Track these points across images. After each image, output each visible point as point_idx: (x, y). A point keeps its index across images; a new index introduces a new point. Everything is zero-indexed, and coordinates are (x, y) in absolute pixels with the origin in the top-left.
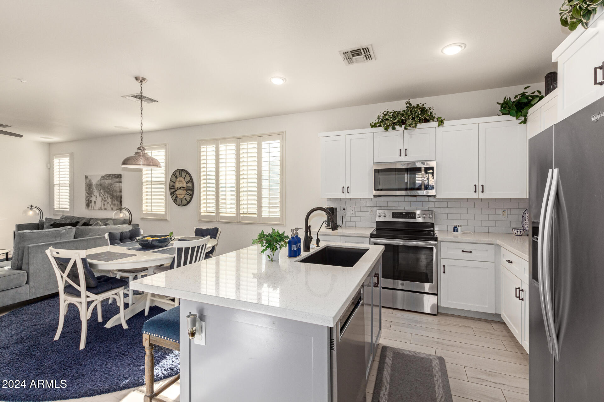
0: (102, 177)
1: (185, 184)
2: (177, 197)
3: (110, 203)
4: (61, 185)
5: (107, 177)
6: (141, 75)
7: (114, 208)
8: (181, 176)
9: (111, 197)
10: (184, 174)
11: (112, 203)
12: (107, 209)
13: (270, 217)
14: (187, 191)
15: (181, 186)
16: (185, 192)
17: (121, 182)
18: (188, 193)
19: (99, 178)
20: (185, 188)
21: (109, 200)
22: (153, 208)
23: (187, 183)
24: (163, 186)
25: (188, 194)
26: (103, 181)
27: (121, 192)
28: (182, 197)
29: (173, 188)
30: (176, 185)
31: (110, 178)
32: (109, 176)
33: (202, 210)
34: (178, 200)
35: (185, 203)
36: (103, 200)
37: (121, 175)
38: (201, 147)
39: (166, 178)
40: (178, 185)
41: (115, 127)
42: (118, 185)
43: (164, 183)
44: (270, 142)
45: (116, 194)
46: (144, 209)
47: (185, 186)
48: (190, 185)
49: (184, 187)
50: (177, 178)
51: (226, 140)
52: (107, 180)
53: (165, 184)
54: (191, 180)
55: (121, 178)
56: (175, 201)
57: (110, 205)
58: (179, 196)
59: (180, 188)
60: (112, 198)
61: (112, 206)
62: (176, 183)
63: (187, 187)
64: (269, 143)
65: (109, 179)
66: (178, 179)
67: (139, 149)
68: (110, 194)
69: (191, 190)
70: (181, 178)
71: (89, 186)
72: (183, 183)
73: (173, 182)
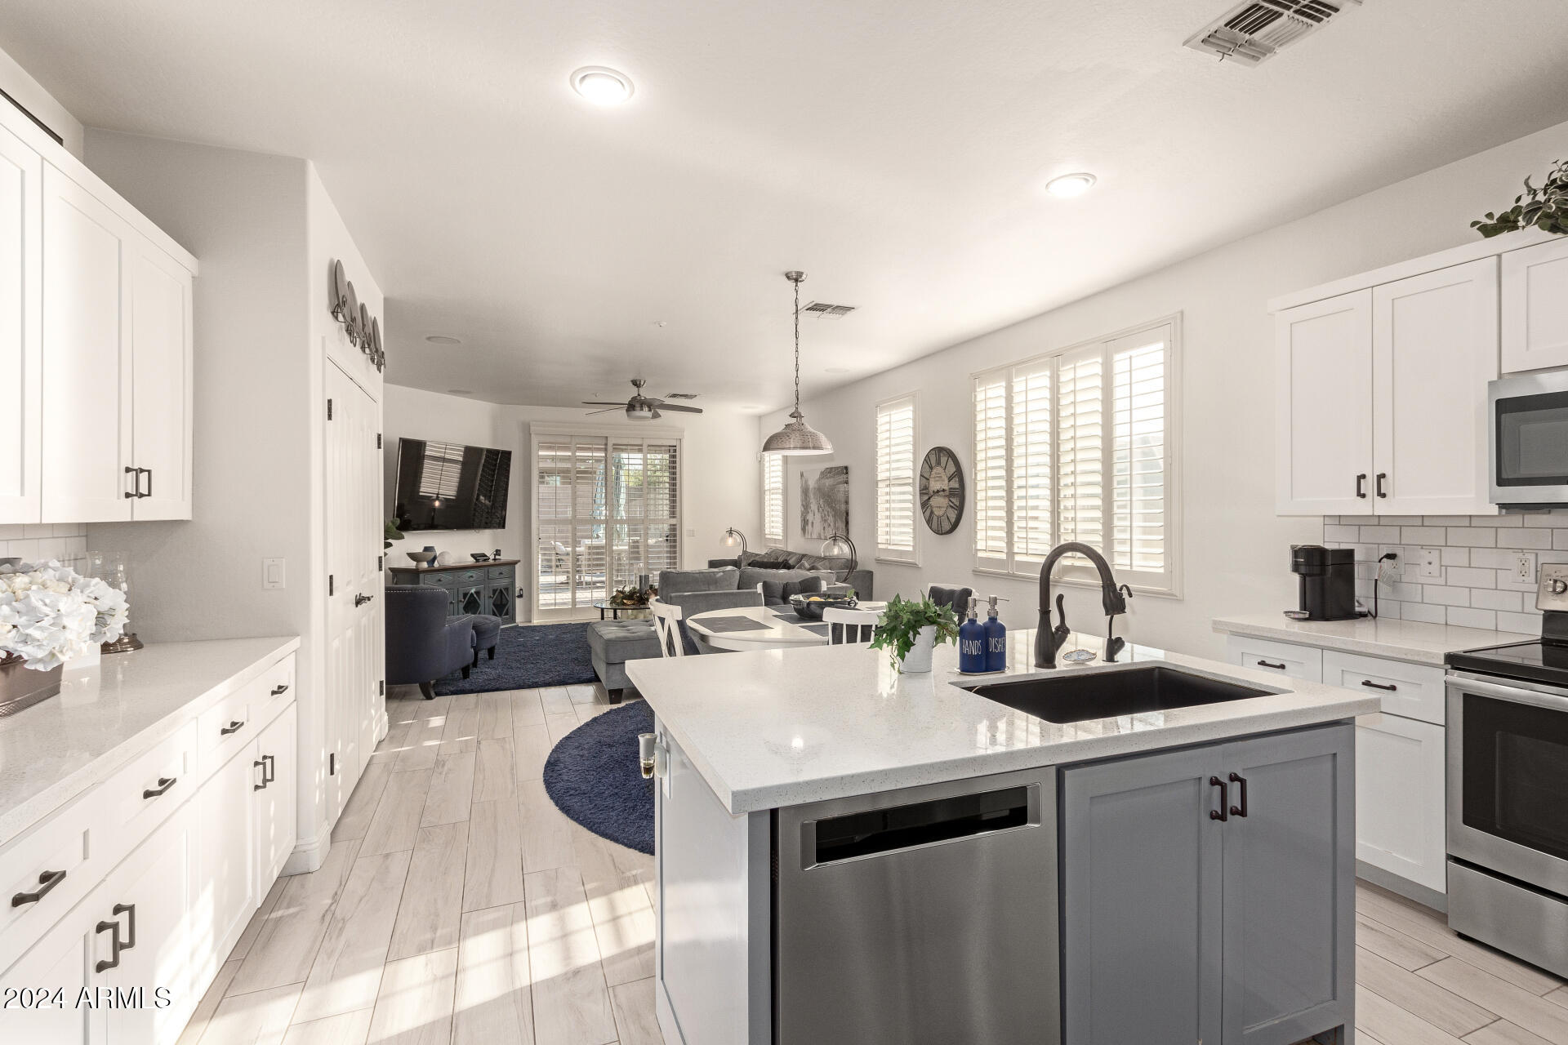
0: (822, 473)
1: (947, 481)
2: (932, 512)
3: (832, 525)
4: (773, 491)
5: (828, 473)
6: (794, 268)
7: (837, 536)
8: (938, 463)
9: (833, 513)
10: (944, 460)
13: (1134, 569)
14: (951, 499)
15: (938, 488)
17: (847, 482)
18: (952, 504)
19: (817, 476)
20: (947, 493)
21: (831, 519)
22: (893, 537)
23: (950, 479)
24: (910, 489)
25: (952, 507)
26: (823, 481)
27: (847, 503)
28: (941, 513)
29: (925, 492)
30: (931, 485)
31: (833, 474)
32: (832, 470)
33: (981, 545)
34: (935, 519)
35: (946, 526)
36: (822, 518)
37: (846, 468)
38: (978, 390)
39: (914, 470)
40: (935, 485)
41: (827, 370)
42: (842, 487)
43: (911, 481)
44: (1133, 352)
45: (841, 507)
46: (881, 538)
47: (946, 488)
48: (955, 484)
49: (944, 490)
50: (931, 468)
51: (1025, 364)
52: (827, 478)
53: (913, 485)
54: (959, 474)
55: (847, 473)
56: (929, 522)
57: (832, 530)
58: (937, 512)
59: (938, 491)
60: (834, 516)
62: (931, 480)
63: (951, 488)
64: (1131, 358)
65: (830, 477)
66: (934, 471)
67: (792, 416)
68: (831, 507)
69: (958, 496)
70: (940, 468)
71: (805, 492)
72: (943, 481)
73: (926, 478)
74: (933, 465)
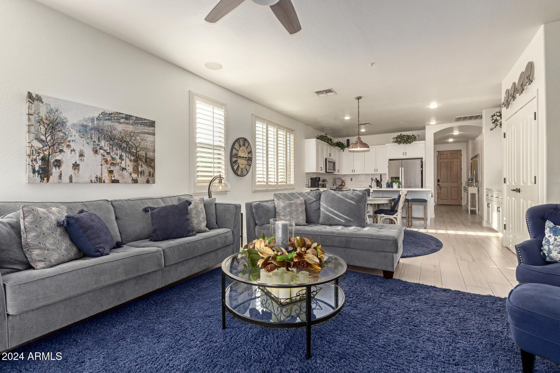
1: (247, 154)
2: (238, 166)
3: (130, 169)
5: (122, 118)
7: (139, 179)
8: (244, 145)
9: (132, 158)
11: (134, 170)
12: (120, 182)
14: (249, 162)
16: (246, 162)
17: (154, 134)
20: (247, 159)
25: (248, 165)
27: (154, 151)
28: (243, 167)
29: (235, 156)
30: (239, 154)
31: (131, 122)
32: (128, 117)
34: (240, 170)
35: (245, 172)
36: (106, 161)
37: (153, 122)
38: (257, 122)
42: (150, 138)
45: (146, 154)
47: (246, 156)
50: (240, 146)
53: (226, 151)
54: (251, 152)
55: (153, 126)
56: (237, 170)
57: (131, 174)
58: (241, 166)
59: (242, 157)
60: (136, 161)
61: (134, 176)
62: (239, 151)
66: (241, 148)
69: (251, 160)
70: (244, 147)
72: (246, 153)
73: (237, 150)
74: (241, 145)
